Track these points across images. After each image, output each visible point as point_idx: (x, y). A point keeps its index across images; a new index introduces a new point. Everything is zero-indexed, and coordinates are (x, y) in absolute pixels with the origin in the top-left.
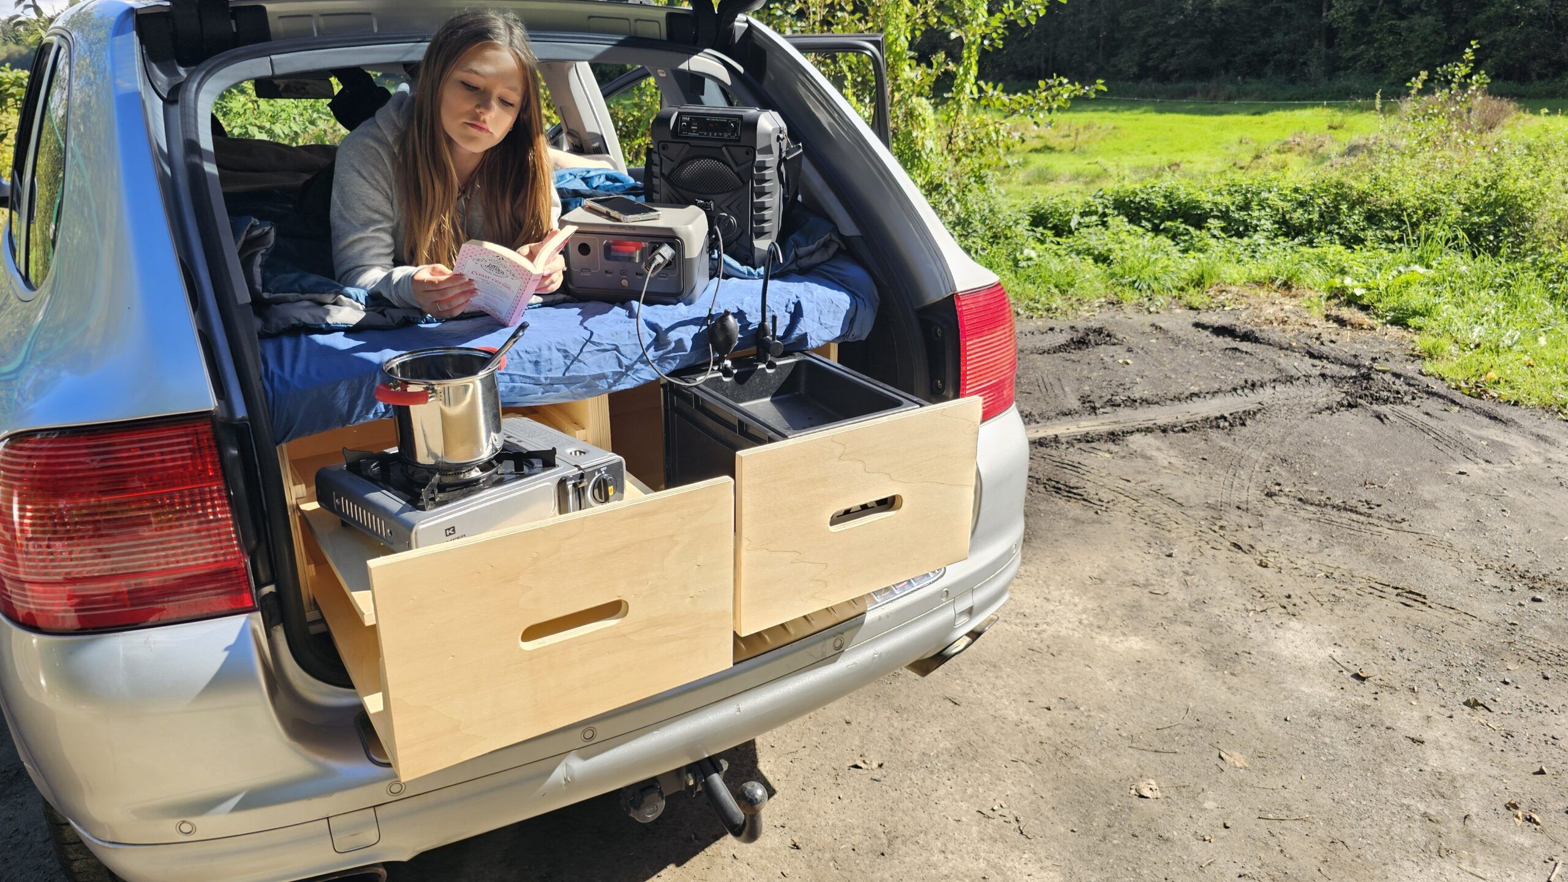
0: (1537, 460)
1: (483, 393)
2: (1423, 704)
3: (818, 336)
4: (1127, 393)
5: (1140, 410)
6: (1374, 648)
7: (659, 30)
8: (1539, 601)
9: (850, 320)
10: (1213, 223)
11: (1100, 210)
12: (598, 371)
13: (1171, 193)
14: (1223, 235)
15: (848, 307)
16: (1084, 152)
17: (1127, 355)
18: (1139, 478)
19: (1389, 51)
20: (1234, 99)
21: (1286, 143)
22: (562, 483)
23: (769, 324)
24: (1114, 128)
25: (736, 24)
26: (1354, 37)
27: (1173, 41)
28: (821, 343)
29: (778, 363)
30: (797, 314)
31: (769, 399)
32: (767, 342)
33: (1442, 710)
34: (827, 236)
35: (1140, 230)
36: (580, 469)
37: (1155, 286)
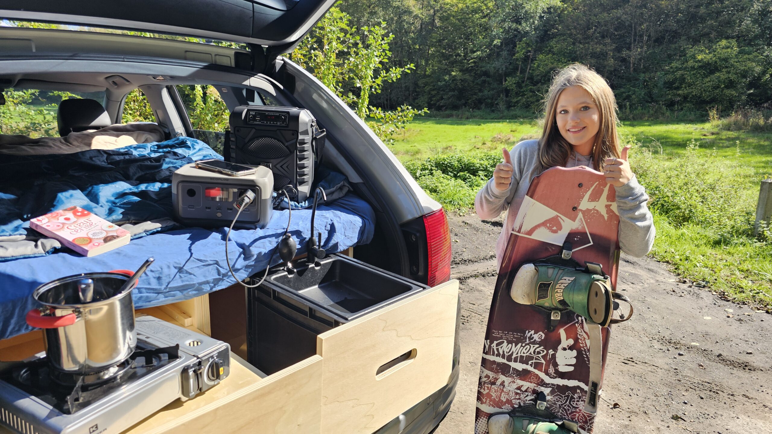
0: (652, 281)
1: (122, 310)
2: (653, 420)
3: (344, 243)
4: (461, 257)
5: (469, 265)
6: (619, 390)
7: (230, 62)
8: (682, 355)
9: (362, 232)
10: (481, 173)
11: (429, 167)
12: (204, 280)
13: (461, 160)
14: (486, 178)
15: (361, 225)
16: (408, 141)
17: (456, 237)
18: (479, 302)
19: (531, 99)
20: (470, 119)
21: (494, 138)
22: (185, 371)
23: (316, 239)
24: (420, 131)
25: (277, 61)
26: (516, 93)
27: (441, 93)
28: (346, 248)
29: (322, 263)
30: (332, 231)
31: (317, 286)
32: (315, 250)
33: (663, 423)
34: (342, 183)
35: (449, 177)
36: (198, 358)
37: (461, 203)
